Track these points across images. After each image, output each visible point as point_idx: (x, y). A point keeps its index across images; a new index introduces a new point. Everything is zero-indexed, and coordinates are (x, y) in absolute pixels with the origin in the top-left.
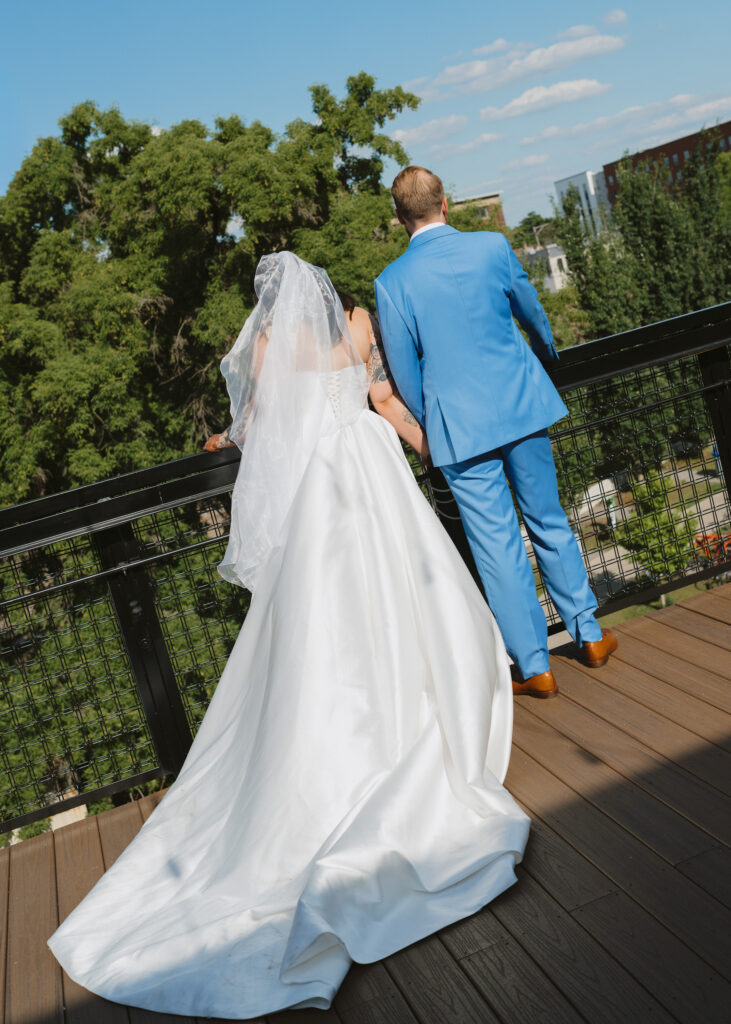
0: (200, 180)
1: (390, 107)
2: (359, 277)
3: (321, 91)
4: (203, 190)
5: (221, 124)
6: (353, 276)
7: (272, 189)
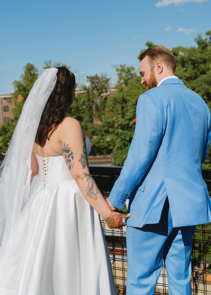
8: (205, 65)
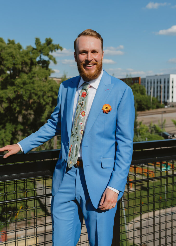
1: (55, 49)
3: (38, 39)
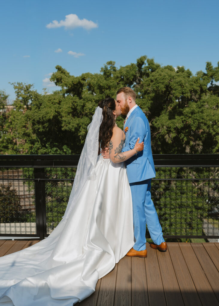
0: (164, 82)
2: (203, 119)
3: (209, 64)
4: (164, 85)
5: (179, 68)
6: (201, 118)
7: (184, 89)
8: (110, 91)
